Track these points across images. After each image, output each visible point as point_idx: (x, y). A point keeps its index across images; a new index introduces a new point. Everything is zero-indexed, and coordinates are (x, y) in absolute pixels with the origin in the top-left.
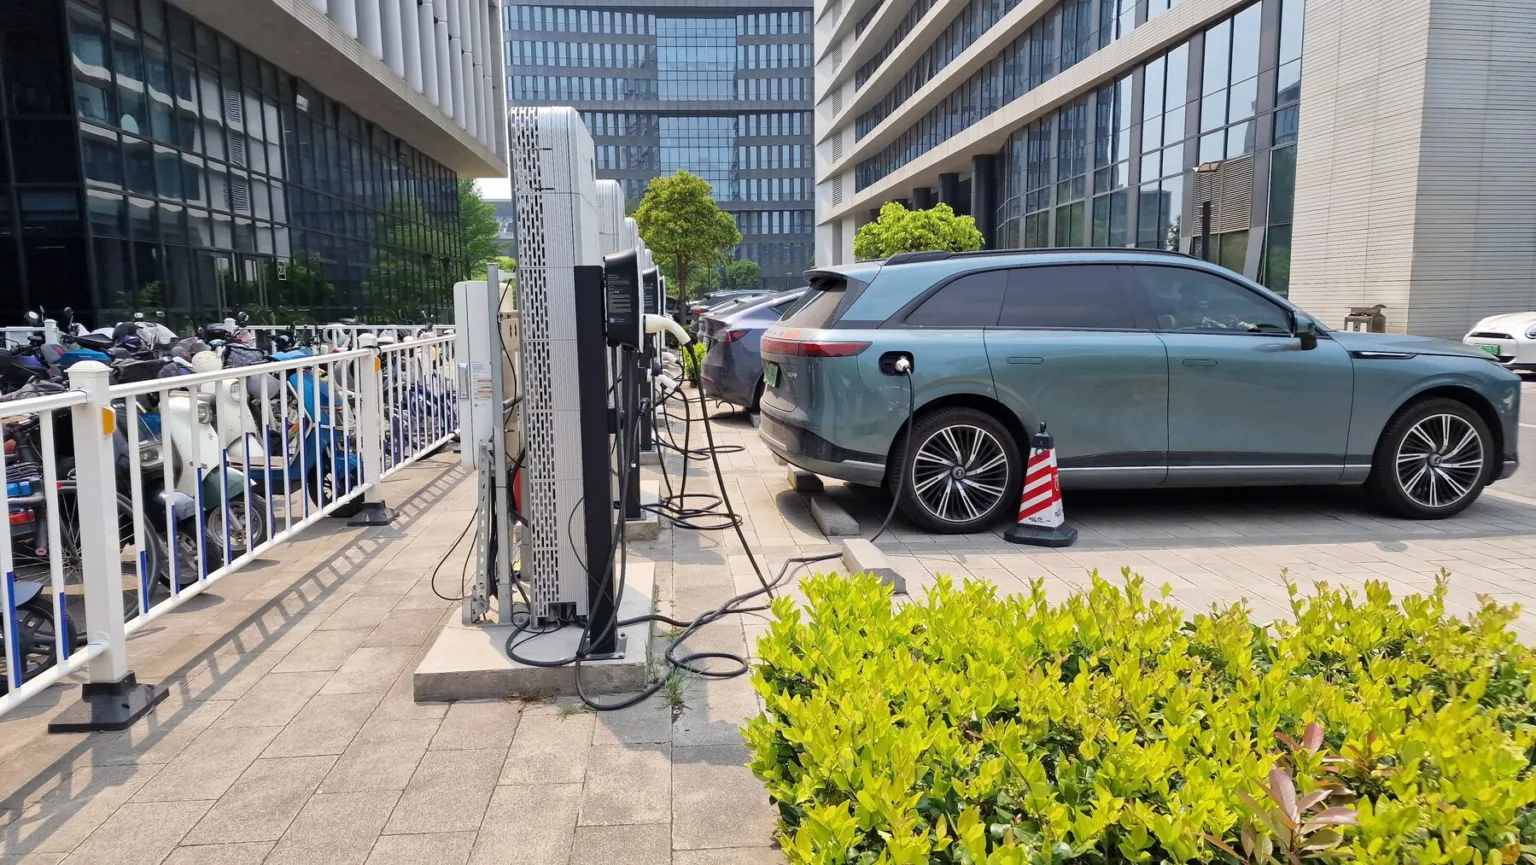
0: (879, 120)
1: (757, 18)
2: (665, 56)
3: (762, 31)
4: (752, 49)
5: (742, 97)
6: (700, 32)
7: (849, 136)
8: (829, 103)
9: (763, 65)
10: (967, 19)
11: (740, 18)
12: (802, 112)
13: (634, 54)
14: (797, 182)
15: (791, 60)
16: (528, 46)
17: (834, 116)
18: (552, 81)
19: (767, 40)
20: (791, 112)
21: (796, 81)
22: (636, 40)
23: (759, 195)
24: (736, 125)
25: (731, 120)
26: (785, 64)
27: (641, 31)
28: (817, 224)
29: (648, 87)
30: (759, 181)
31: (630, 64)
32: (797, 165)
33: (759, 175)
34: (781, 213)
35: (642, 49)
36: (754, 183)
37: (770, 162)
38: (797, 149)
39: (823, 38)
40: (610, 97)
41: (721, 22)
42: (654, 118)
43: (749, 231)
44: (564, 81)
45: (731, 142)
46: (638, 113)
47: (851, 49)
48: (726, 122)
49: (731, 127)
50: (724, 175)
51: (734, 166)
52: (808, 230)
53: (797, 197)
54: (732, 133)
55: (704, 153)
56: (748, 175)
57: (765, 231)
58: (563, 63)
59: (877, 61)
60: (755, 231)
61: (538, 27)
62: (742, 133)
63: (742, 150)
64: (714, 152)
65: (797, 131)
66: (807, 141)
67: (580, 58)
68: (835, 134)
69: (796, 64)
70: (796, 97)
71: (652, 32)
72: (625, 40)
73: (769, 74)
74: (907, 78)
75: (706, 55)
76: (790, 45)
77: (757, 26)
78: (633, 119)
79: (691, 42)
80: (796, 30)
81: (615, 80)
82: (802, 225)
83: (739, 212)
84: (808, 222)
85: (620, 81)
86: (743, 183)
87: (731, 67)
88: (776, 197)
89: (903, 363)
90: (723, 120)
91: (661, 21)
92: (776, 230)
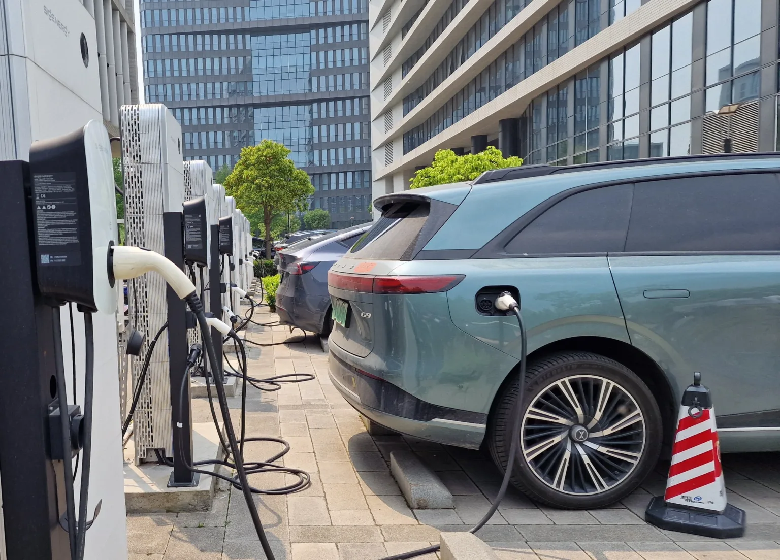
0: (421, 98)
1: (326, 31)
2: (259, 64)
3: (330, 40)
4: (322, 54)
5: (315, 90)
6: (284, 45)
7: (397, 113)
8: (382, 89)
9: (331, 65)
10: (493, 14)
11: (313, 32)
12: (360, 98)
13: (235, 64)
14: (357, 150)
15: (351, 60)
16: (159, 63)
17: (386, 97)
18: (177, 87)
19: (333, 47)
20: (352, 98)
21: (356, 76)
22: (236, 53)
23: (329, 160)
24: (311, 111)
25: (307, 107)
26: (347, 64)
27: (240, 46)
28: (373, 180)
29: (246, 88)
30: (328, 151)
31: (233, 72)
32: (357, 137)
33: (329, 146)
34: (345, 173)
35: (241, 60)
36: (324, 152)
37: (336, 136)
38: (357, 125)
39: (376, 40)
40: (218, 97)
41: (299, 36)
42: (250, 109)
43: (321, 188)
44: (185, 87)
45: (307, 123)
46: (238, 106)
47: (398, 47)
48: (303, 109)
49: (307, 112)
50: (302, 148)
51: (310, 141)
52: (367, 185)
53: (358, 161)
54: (308, 117)
55: (287, 132)
56: (320, 146)
57: (333, 187)
58: (184, 74)
59: (419, 54)
60: (325, 188)
61: (167, 49)
62: (315, 116)
63: (316, 129)
64: (294, 131)
65: (357, 112)
66: (365, 120)
67: (196, 70)
68: (387, 112)
69: (356, 63)
70: (356, 87)
71: (248, 47)
72: (228, 54)
73: (335, 71)
74: (443, 65)
75: (288, 61)
76: (351, 49)
77: (326, 37)
78: (234, 111)
79: (277, 52)
80: (355, 38)
81: (221, 83)
82: (362, 182)
83: (314, 174)
84: (366, 179)
85: (225, 85)
86: (316, 153)
87: (307, 68)
88: (341, 162)
89: (507, 300)
90: (301, 108)
91: (254, 39)
92: (342, 187)
